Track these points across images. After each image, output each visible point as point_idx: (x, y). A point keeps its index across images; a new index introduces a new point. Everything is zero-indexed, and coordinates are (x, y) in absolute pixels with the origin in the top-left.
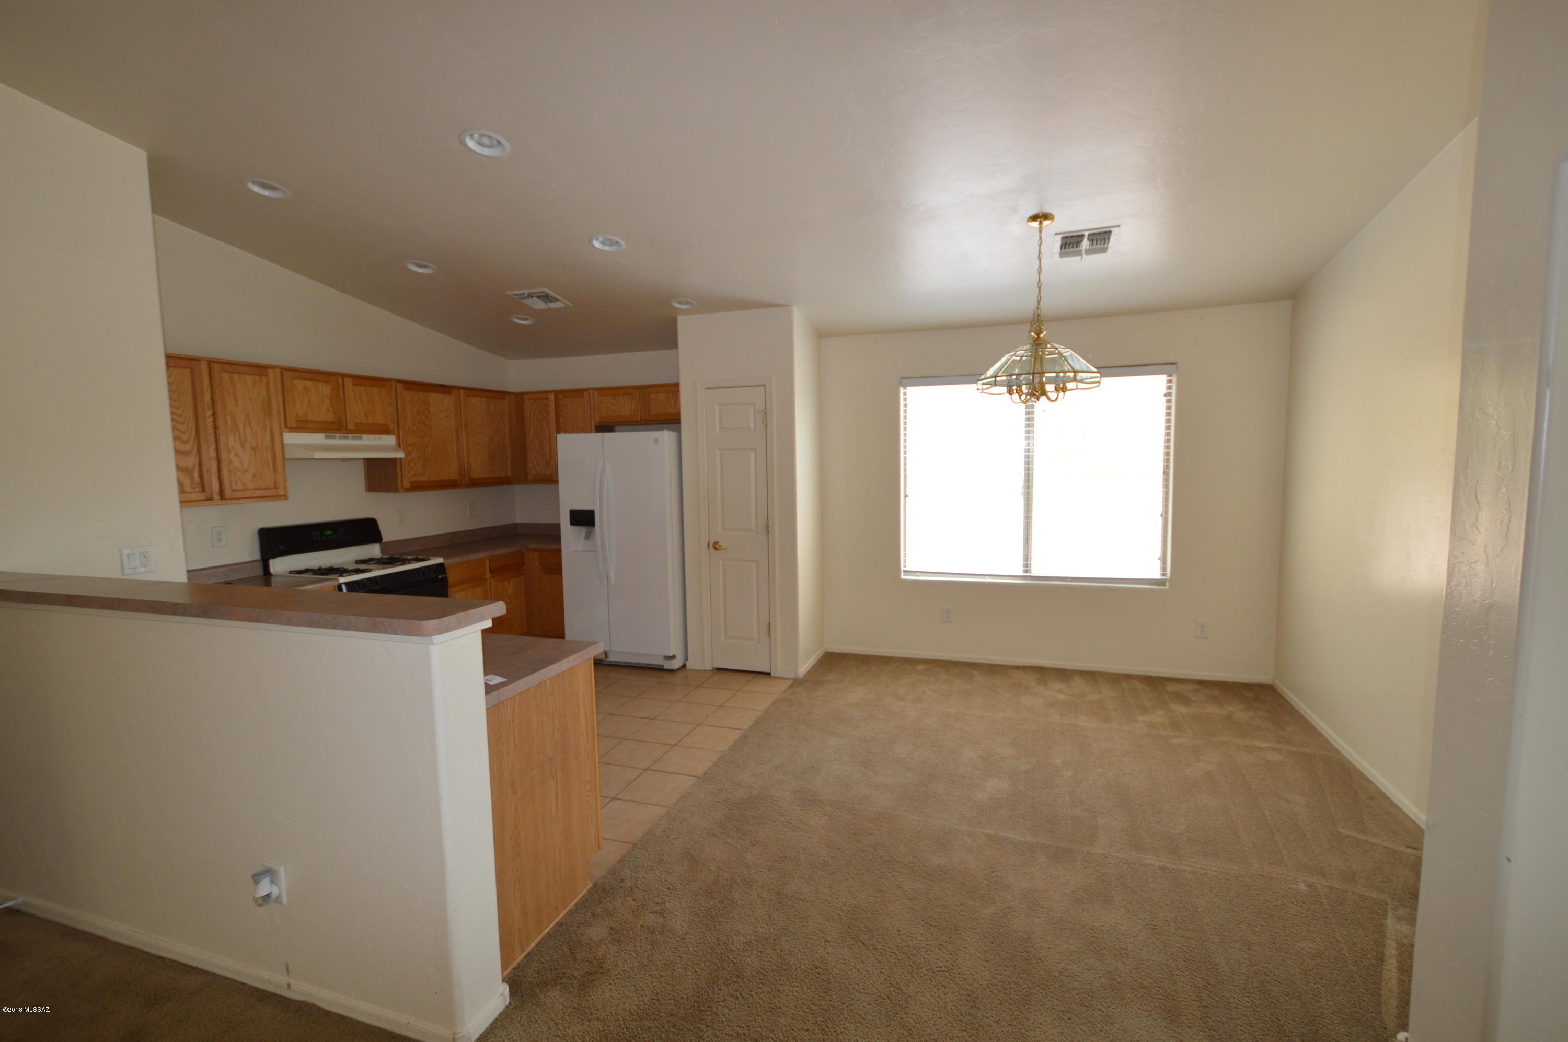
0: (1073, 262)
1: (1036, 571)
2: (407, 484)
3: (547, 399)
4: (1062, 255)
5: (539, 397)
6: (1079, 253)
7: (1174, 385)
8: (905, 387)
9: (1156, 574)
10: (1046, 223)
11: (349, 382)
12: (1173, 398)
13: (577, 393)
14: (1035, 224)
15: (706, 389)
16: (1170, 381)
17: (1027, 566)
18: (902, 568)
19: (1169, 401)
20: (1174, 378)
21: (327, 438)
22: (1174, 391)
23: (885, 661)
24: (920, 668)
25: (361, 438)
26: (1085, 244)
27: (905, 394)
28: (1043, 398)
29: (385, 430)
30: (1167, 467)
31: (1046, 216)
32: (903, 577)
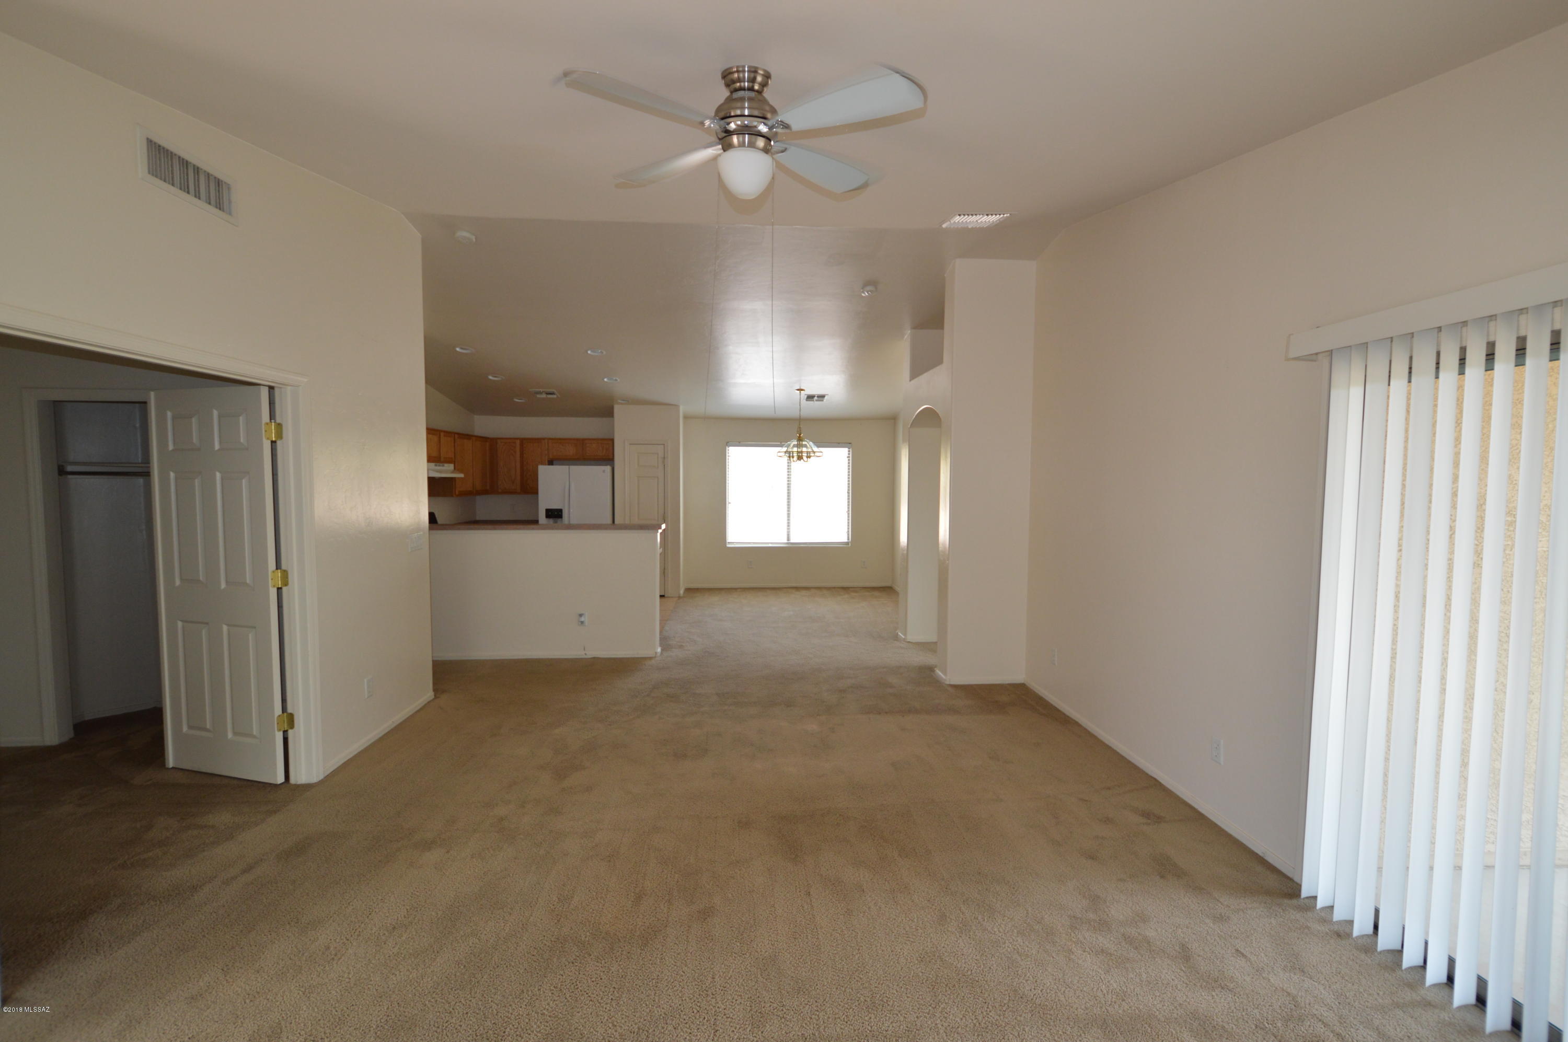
0: (810, 403)
1: (792, 541)
2: (457, 493)
3: (515, 443)
4: (806, 400)
5: (510, 441)
6: (814, 401)
7: (851, 452)
8: (729, 447)
9: (845, 540)
10: (802, 392)
11: (442, 434)
12: (851, 459)
13: (538, 440)
14: (799, 392)
15: (630, 444)
16: (849, 451)
17: (788, 539)
18: (727, 541)
19: (849, 460)
20: (851, 450)
21: (436, 465)
22: (851, 455)
23: (720, 590)
24: (739, 590)
25: (443, 466)
26: (816, 398)
27: (728, 450)
28: (802, 460)
29: (448, 461)
30: (849, 490)
31: (802, 390)
32: (728, 546)
